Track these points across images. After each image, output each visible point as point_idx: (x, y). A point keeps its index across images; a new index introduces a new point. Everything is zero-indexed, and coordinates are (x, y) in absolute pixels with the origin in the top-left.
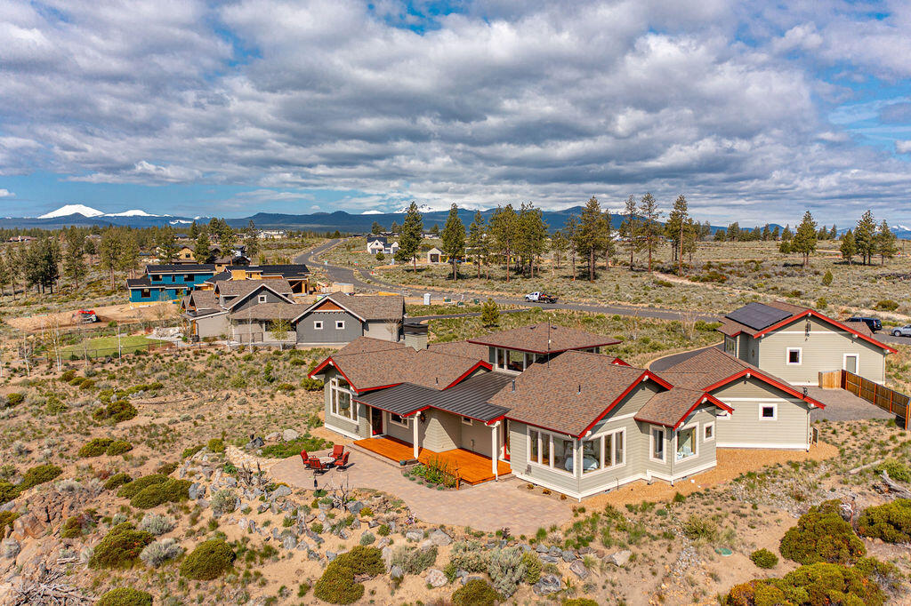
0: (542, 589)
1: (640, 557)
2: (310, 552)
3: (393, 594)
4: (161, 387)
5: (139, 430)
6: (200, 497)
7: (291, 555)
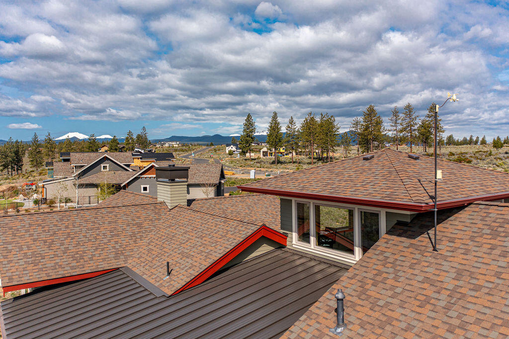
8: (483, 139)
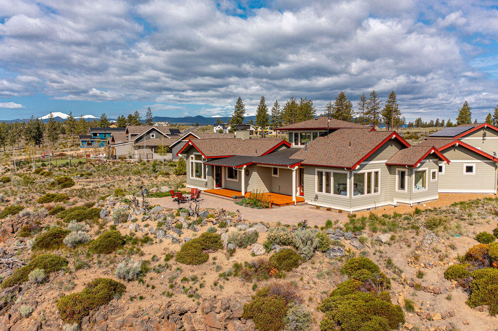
0: (331, 255)
1: (397, 238)
2: (173, 239)
3: (228, 259)
4: (91, 175)
5: (75, 191)
6: (106, 215)
7: (161, 241)
8: (448, 122)
